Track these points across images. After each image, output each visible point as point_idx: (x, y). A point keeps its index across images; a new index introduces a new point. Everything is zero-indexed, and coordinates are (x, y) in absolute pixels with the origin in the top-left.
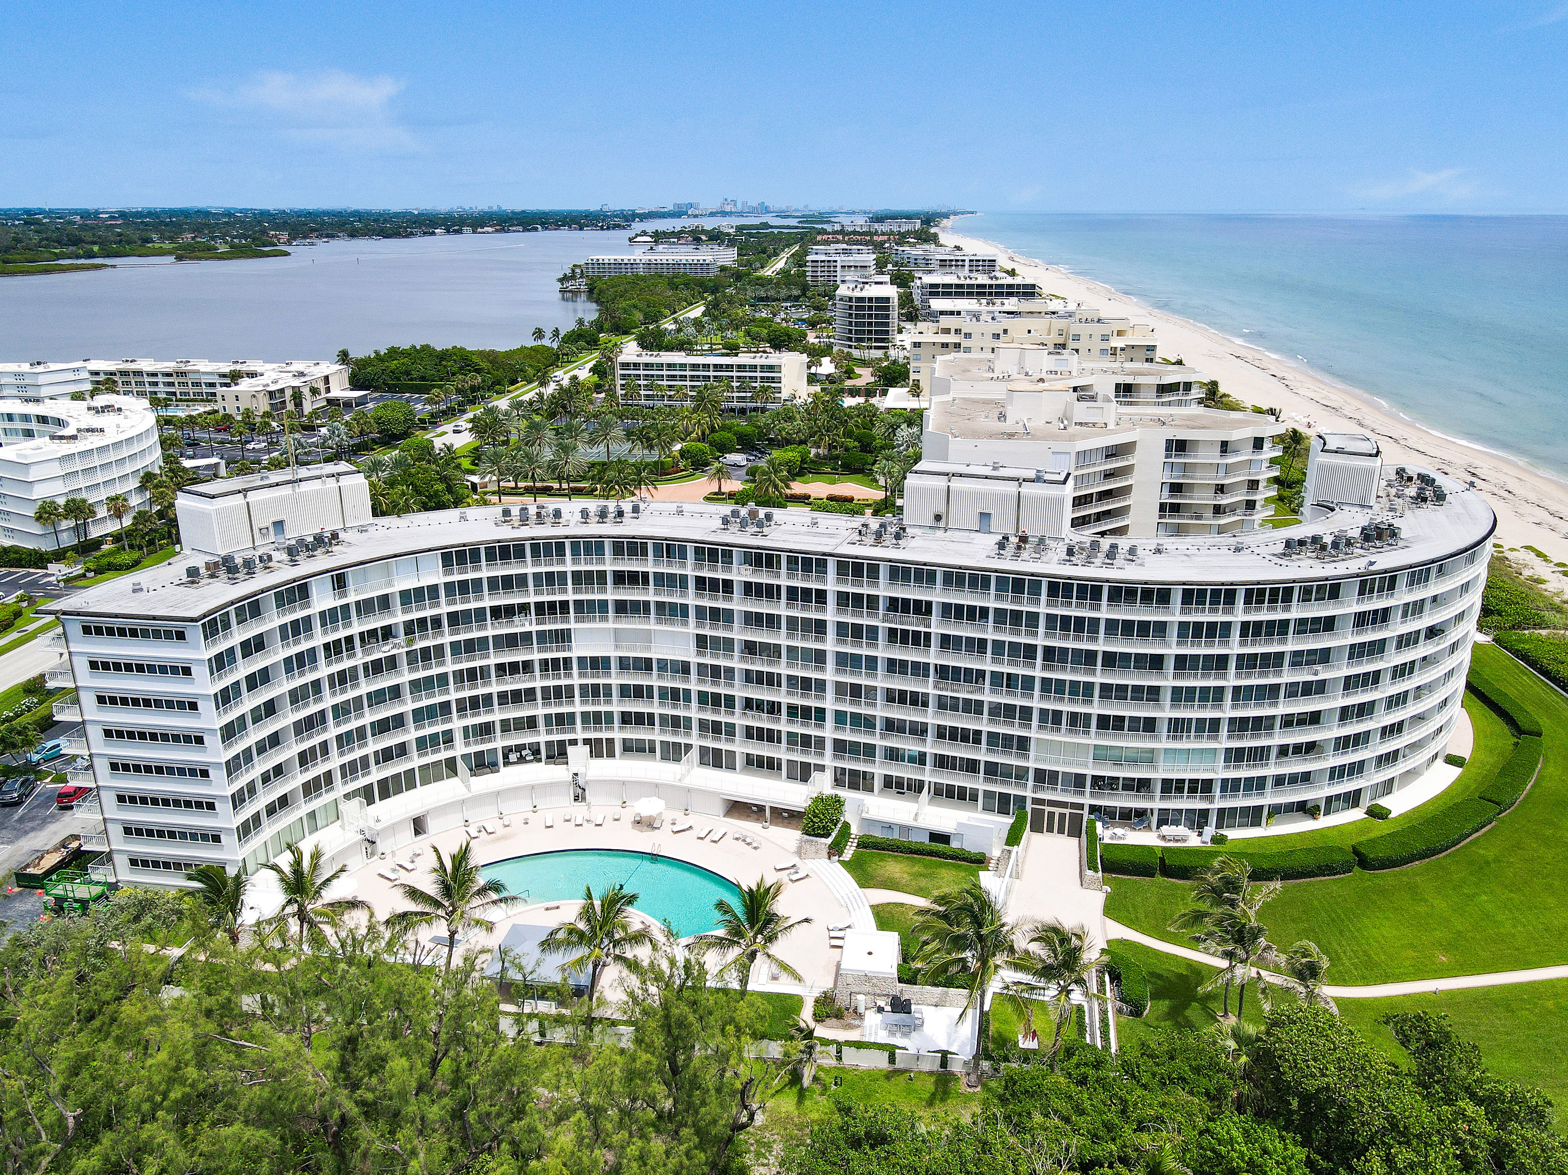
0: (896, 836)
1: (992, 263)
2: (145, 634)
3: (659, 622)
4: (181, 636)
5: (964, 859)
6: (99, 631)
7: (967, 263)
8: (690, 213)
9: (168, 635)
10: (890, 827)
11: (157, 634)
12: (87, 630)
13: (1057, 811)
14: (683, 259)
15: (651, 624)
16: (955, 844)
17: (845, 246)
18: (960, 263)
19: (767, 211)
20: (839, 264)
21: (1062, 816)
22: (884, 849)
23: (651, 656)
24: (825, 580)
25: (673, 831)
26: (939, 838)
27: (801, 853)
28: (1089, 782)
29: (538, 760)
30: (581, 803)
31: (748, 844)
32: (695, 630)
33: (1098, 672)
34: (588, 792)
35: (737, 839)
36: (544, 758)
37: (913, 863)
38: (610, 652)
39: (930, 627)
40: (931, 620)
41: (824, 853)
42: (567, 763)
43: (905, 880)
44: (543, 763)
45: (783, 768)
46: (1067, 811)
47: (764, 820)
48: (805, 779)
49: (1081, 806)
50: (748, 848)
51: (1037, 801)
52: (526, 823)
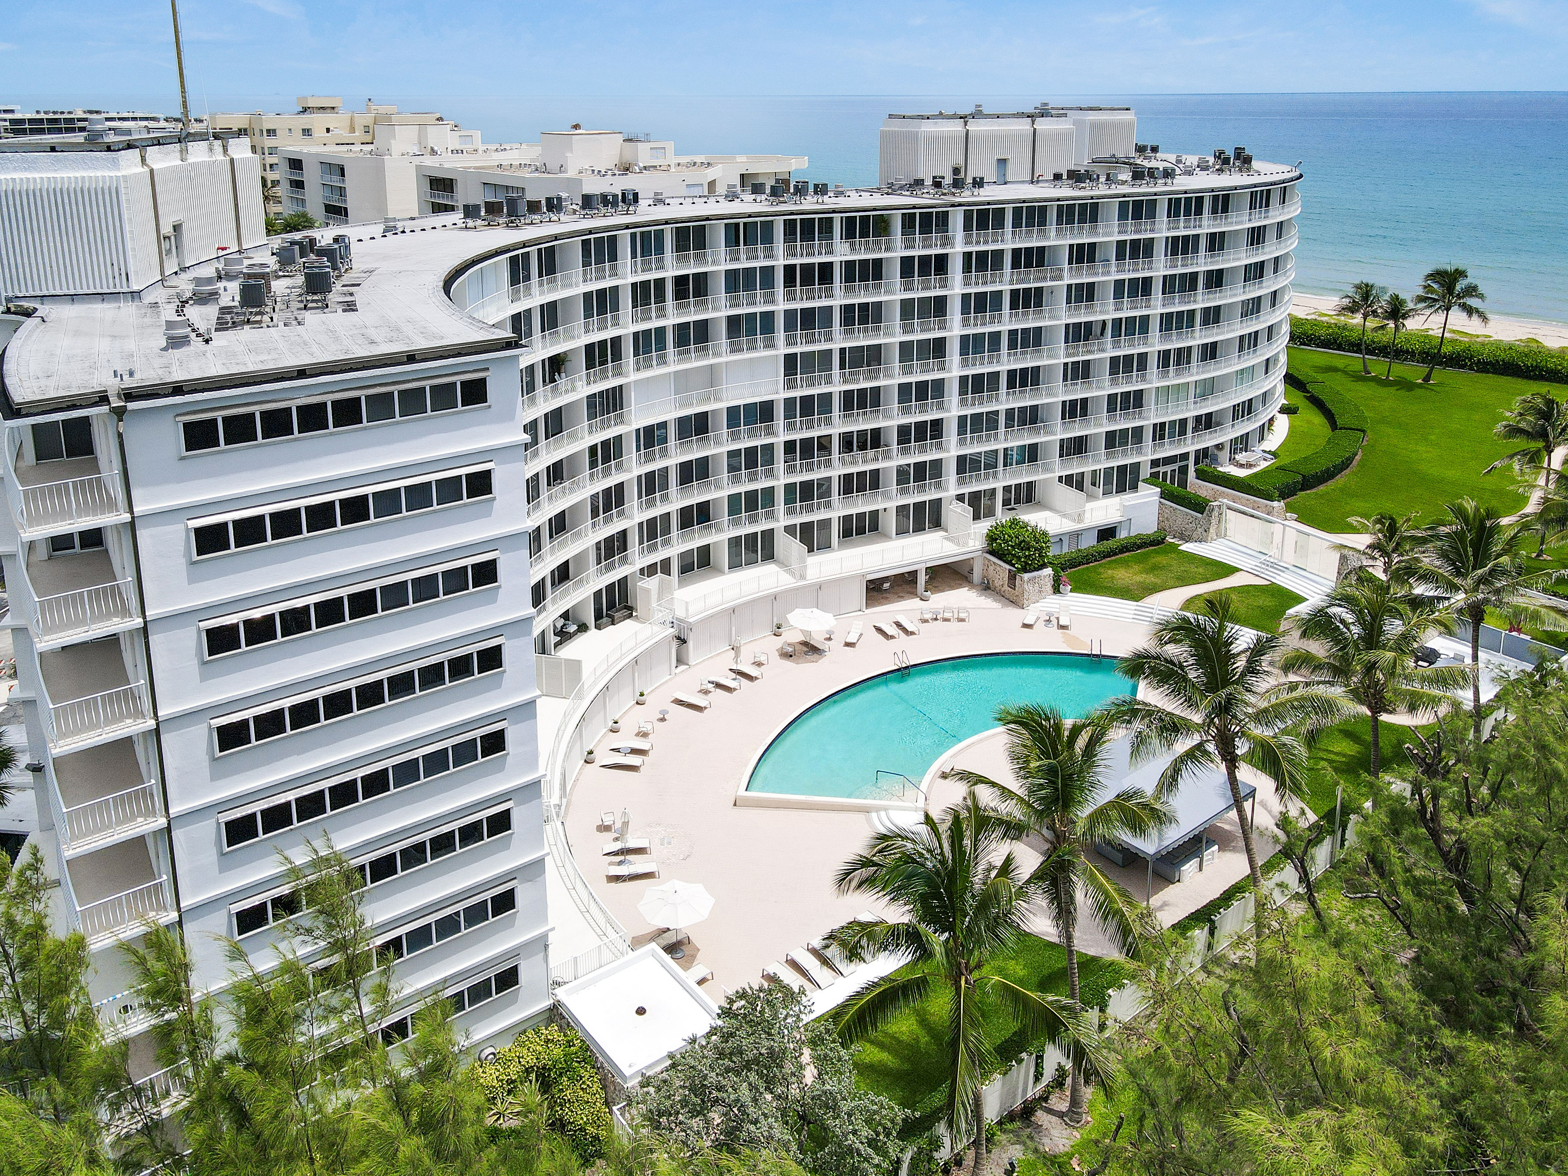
0: (1066, 549)
3: (731, 348)
5: (1150, 543)
10: (1060, 539)
15: (721, 356)
23: (719, 405)
24: (947, 241)
25: (847, 644)
26: (1107, 533)
27: (1015, 602)
28: (1190, 426)
29: (583, 628)
30: (682, 668)
31: (946, 620)
32: (782, 350)
33: (1200, 298)
34: (691, 644)
35: (926, 621)
36: (591, 621)
37: (1126, 564)
38: (670, 413)
39: (1060, 278)
40: (1061, 270)
41: (1049, 588)
42: (630, 616)
43: (1151, 579)
44: (593, 632)
45: (890, 522)
46: (1175, 466)
47: (914, 594)
48: (919, 528)
49: (1185, 456)
50: (954, 625)
51: (1155, 463)
52: (663, 720)
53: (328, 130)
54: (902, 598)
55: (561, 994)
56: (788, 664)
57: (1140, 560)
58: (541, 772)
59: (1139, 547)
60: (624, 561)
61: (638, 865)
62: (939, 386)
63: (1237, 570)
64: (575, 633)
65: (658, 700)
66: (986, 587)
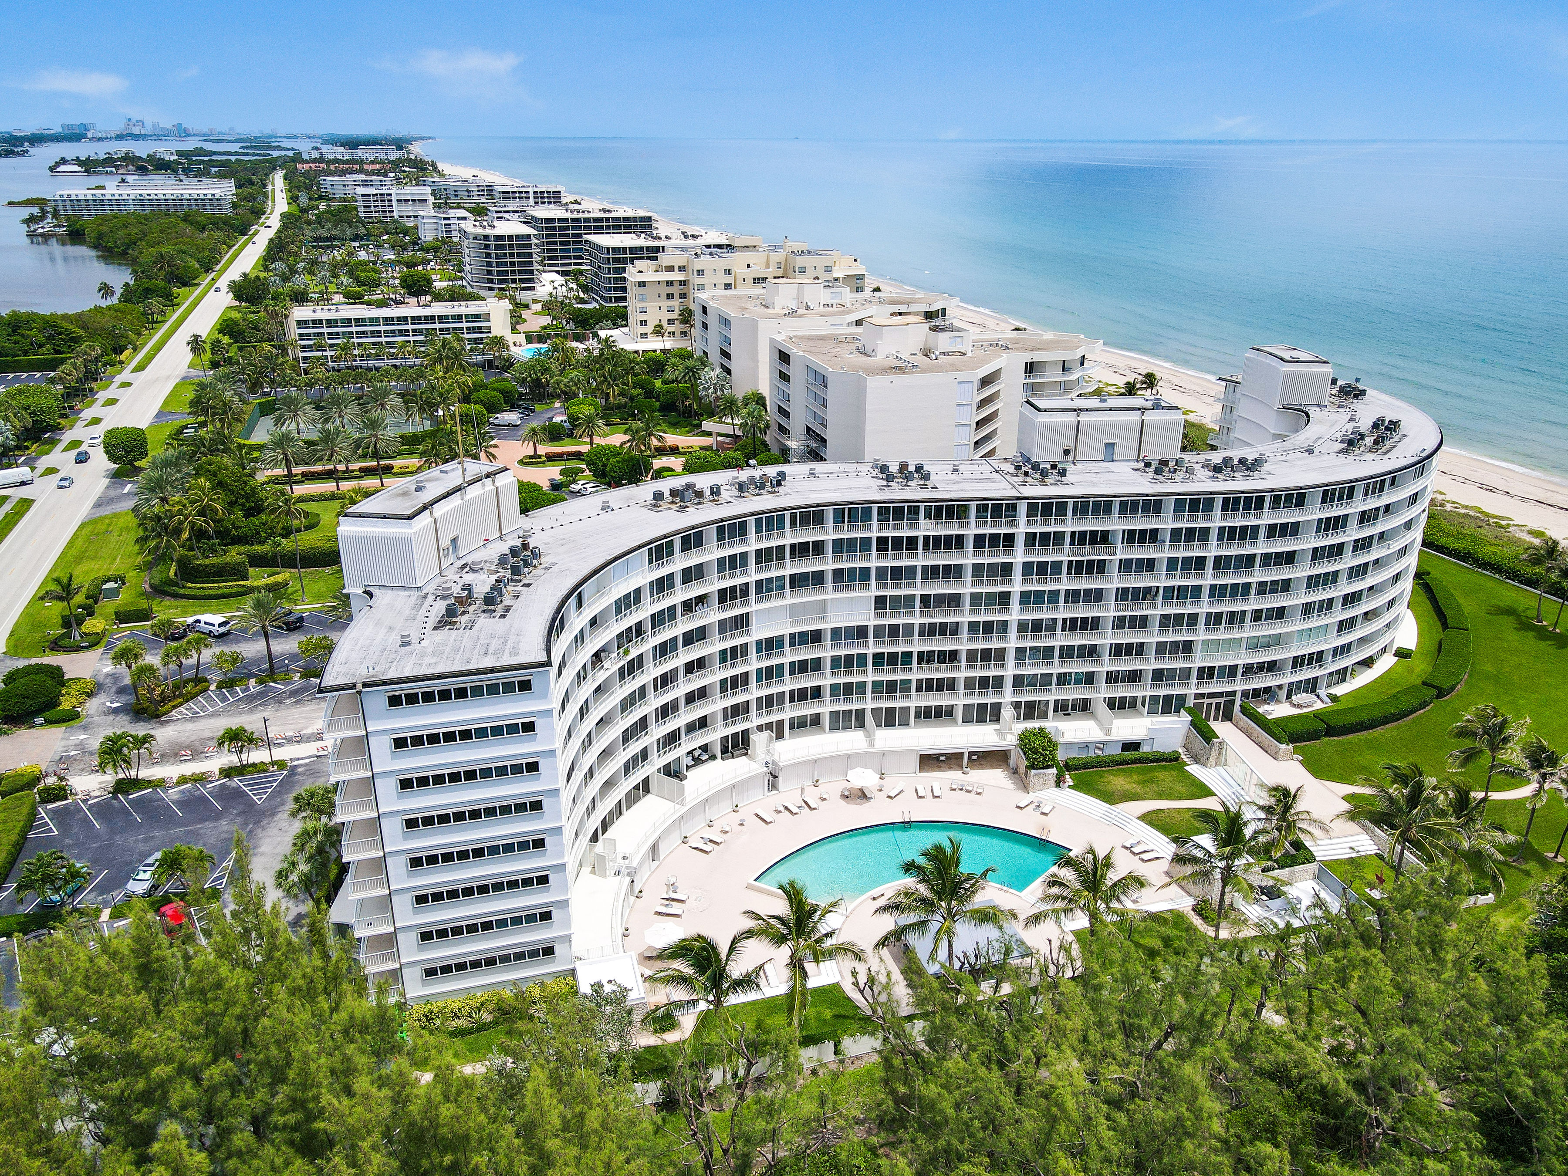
0: (1092, 754)
1: (556, 195)
2: (477, 691)
3: (836, 589)
4: (525, 686)
5: (1165, 760)
6: (412, 699)
7: (531, 195)
8: (89, 135)
9: (509, 688)
10: (1086, 746)
11: (493, 690)
12: (395, 701)
13: (1214, 701)
14: (160, 193)
15: (829, 594)
16: (1145, 749)
17: (363, 177)
18: (524, 195)
19: (186, 134)
20: (394, 198)
21: (1218, 705)
22: (1093, 767)
23: (826, 626)
24: (1014, 524)
25: (889, 797)
26: (1131, 746)
27: (1025, 788)
28: (1240, 670)
29: (713, 757)
30: (774, 792)
31: (968, 791)
32: (874, 592)
33: (1256, 573)
34: (780, 779)
35: (954, 790)
36: (719, 754)
37: (1128, 773)
38: (786, 629)
39: (1115, 554)
40: (1116, 547)
41: (1052, 782)
42: (746, 754)
43: (1138, 789)
44: (719, 760)
45: (959, 714)
46: (1222, 700)
47: (961, 767)
48: (981, 720)
49: (1234, 693)
50: (972, 796)
51: (1198, 696)
52: (742, 825)
53: (748, 266)
54: (951, 768)
55: (578, 965)
56: (843, 803)
57: (1141, 772)
58: (566, 860)
59: (1152, 762)
60: (747, 719)
61: (675, 908)
62: (1004, 626)
63: (1213, 794)
64: (706, 760)
65: (746, 813)
66: (1015, 772)
